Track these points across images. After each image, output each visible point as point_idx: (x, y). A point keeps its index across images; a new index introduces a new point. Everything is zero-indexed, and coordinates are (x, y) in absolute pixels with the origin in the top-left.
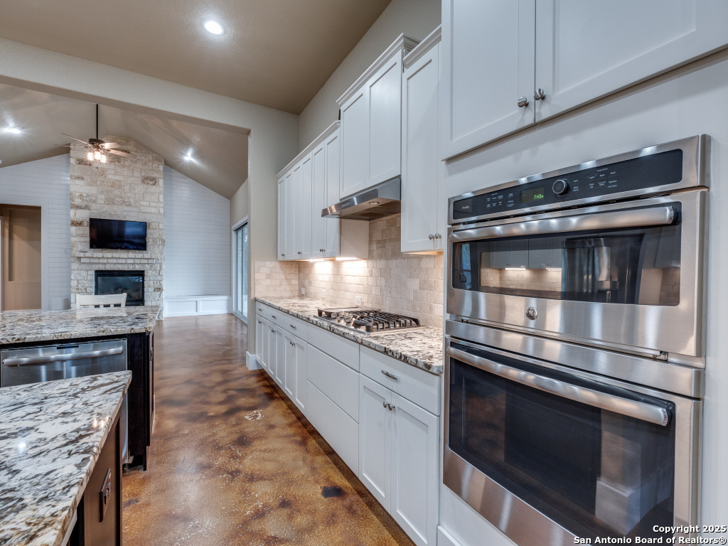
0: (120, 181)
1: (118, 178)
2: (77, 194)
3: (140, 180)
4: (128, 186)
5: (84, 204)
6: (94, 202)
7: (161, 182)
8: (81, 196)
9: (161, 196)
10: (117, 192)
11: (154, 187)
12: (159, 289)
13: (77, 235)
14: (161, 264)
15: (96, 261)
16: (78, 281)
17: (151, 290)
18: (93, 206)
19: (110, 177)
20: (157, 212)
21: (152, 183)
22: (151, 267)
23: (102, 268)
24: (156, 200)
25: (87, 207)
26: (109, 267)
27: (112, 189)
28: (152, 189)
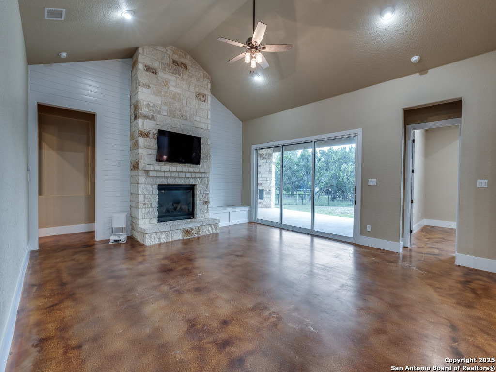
0: (179, 94)
1: (178, 90)
2: (145, 103)
3: (194, 95)
4: (186, 99)
5: (150, 114)
6: (159, 113)
7: (209, 99)
8: (148, 105)
9: (209, 113)
10: (177, 105)
11: (204, 103)
12: (206, 202)
13: (145, 147)
14: (208, 178)
15: (161, 174)
16: (144, 195)
17: (201, 203)
18: (158, 117)
19: (172, 88)
20: (206, 128)
21: (203, 99)
22: (202, 181)
23: (164, 181)
24: (206, 117)
25: (153, 118)
26: (171, 181)
27: (173, 101)
28: (203, 105)
